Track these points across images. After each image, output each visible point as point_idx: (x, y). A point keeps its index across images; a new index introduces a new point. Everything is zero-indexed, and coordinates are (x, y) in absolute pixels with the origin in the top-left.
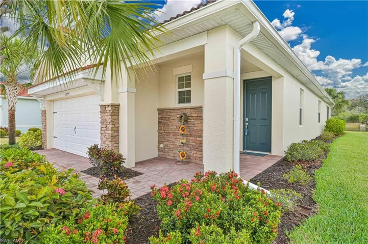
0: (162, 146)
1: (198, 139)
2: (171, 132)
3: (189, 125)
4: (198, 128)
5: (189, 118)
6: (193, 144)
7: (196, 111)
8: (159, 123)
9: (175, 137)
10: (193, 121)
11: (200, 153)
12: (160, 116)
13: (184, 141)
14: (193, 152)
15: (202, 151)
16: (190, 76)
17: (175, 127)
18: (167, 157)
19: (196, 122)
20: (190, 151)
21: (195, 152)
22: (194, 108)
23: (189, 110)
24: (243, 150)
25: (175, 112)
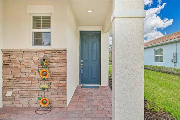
0: (9, 94)
1: (61, 82)
2: (24, 76)
3: (50, 69)
4: (62, 71)
5: (51, 61)
6: (55, 88)
7: (59, 54)
8: (5, 66)
9: (30, 82)
10: (55, 64)
11: (64, 96)
12: (7, 58)
13: (46, 86)
14: (54, 96)
15: (66, 94)
16: (49, 17)
17: (30, 71)
18: (17, 105)
19: (59, 65)
20: (51, 96)
21: (58, 96)
22: (56, 51)
23: (51, 52)
24: (80, 85)
25: (30, 54)
